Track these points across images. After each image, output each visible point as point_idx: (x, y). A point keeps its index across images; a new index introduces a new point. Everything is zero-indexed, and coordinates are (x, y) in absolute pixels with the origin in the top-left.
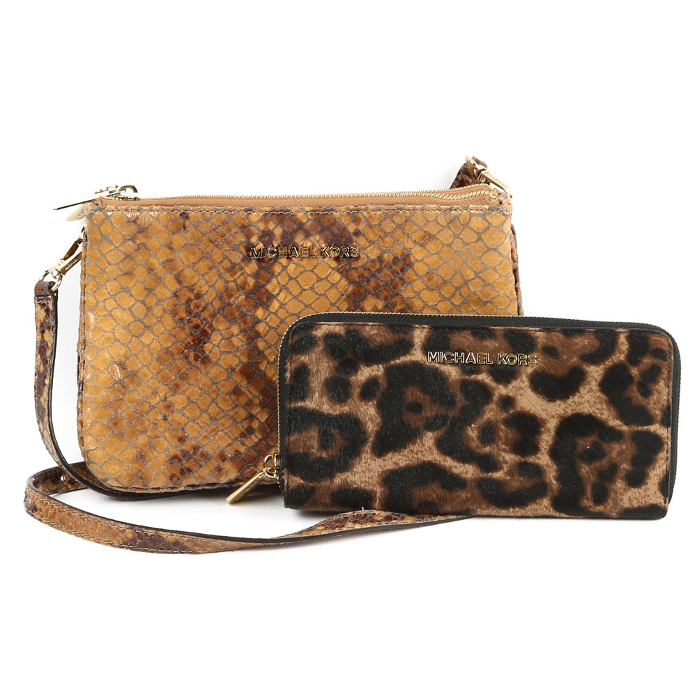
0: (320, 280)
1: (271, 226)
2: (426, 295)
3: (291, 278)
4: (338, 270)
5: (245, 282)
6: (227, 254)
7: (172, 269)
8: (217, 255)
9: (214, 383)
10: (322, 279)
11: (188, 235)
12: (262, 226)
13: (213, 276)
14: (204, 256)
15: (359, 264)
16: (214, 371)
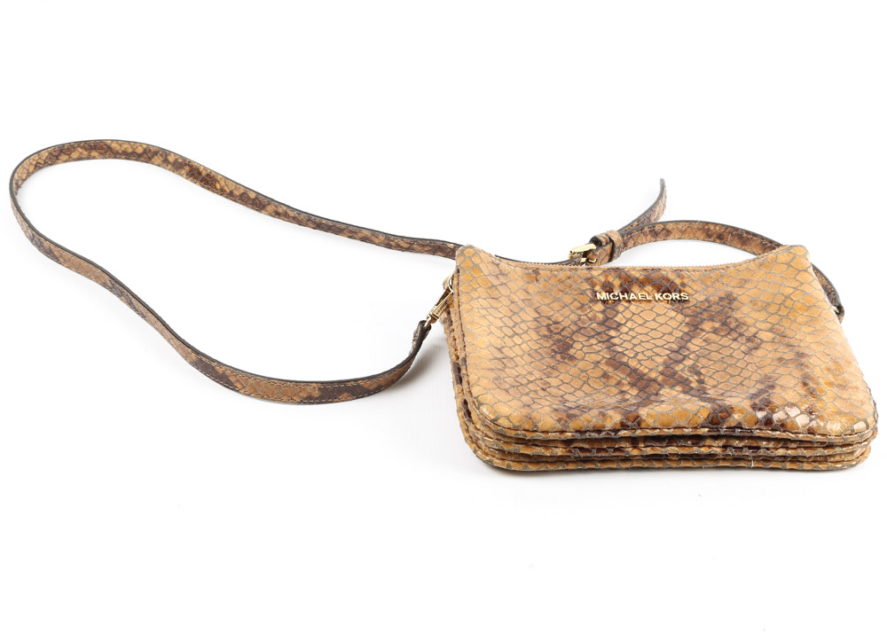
0: (658, 315)
1: (610, 279)
2: (756, 315)
3: (634, 314)
4: (673, 310)
5: (595, 316)
6: (576, 297)
7: (530, 305)
8: (567, 299)
9: (582, 371)
10: (660, 315)
11: (541, 286)
12: (602, 279)
13: (566, 311)
14: (556, 300)
15: (691, 304)
16: (581, 365)
